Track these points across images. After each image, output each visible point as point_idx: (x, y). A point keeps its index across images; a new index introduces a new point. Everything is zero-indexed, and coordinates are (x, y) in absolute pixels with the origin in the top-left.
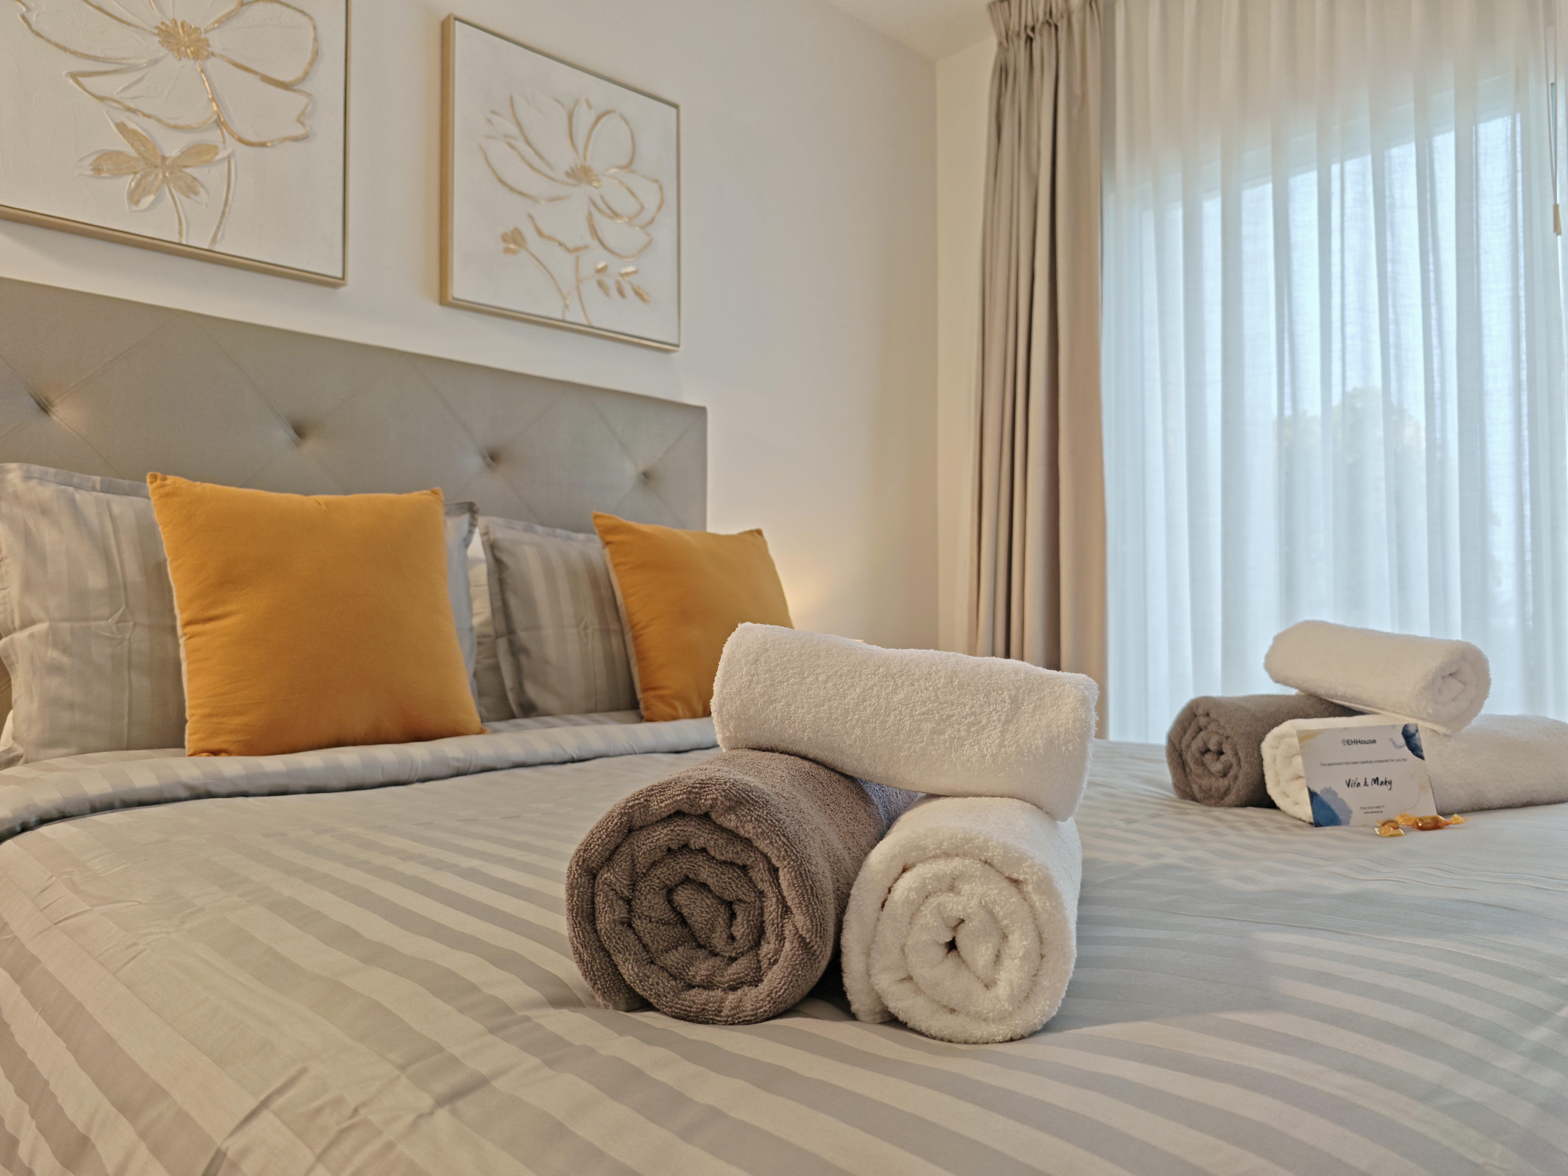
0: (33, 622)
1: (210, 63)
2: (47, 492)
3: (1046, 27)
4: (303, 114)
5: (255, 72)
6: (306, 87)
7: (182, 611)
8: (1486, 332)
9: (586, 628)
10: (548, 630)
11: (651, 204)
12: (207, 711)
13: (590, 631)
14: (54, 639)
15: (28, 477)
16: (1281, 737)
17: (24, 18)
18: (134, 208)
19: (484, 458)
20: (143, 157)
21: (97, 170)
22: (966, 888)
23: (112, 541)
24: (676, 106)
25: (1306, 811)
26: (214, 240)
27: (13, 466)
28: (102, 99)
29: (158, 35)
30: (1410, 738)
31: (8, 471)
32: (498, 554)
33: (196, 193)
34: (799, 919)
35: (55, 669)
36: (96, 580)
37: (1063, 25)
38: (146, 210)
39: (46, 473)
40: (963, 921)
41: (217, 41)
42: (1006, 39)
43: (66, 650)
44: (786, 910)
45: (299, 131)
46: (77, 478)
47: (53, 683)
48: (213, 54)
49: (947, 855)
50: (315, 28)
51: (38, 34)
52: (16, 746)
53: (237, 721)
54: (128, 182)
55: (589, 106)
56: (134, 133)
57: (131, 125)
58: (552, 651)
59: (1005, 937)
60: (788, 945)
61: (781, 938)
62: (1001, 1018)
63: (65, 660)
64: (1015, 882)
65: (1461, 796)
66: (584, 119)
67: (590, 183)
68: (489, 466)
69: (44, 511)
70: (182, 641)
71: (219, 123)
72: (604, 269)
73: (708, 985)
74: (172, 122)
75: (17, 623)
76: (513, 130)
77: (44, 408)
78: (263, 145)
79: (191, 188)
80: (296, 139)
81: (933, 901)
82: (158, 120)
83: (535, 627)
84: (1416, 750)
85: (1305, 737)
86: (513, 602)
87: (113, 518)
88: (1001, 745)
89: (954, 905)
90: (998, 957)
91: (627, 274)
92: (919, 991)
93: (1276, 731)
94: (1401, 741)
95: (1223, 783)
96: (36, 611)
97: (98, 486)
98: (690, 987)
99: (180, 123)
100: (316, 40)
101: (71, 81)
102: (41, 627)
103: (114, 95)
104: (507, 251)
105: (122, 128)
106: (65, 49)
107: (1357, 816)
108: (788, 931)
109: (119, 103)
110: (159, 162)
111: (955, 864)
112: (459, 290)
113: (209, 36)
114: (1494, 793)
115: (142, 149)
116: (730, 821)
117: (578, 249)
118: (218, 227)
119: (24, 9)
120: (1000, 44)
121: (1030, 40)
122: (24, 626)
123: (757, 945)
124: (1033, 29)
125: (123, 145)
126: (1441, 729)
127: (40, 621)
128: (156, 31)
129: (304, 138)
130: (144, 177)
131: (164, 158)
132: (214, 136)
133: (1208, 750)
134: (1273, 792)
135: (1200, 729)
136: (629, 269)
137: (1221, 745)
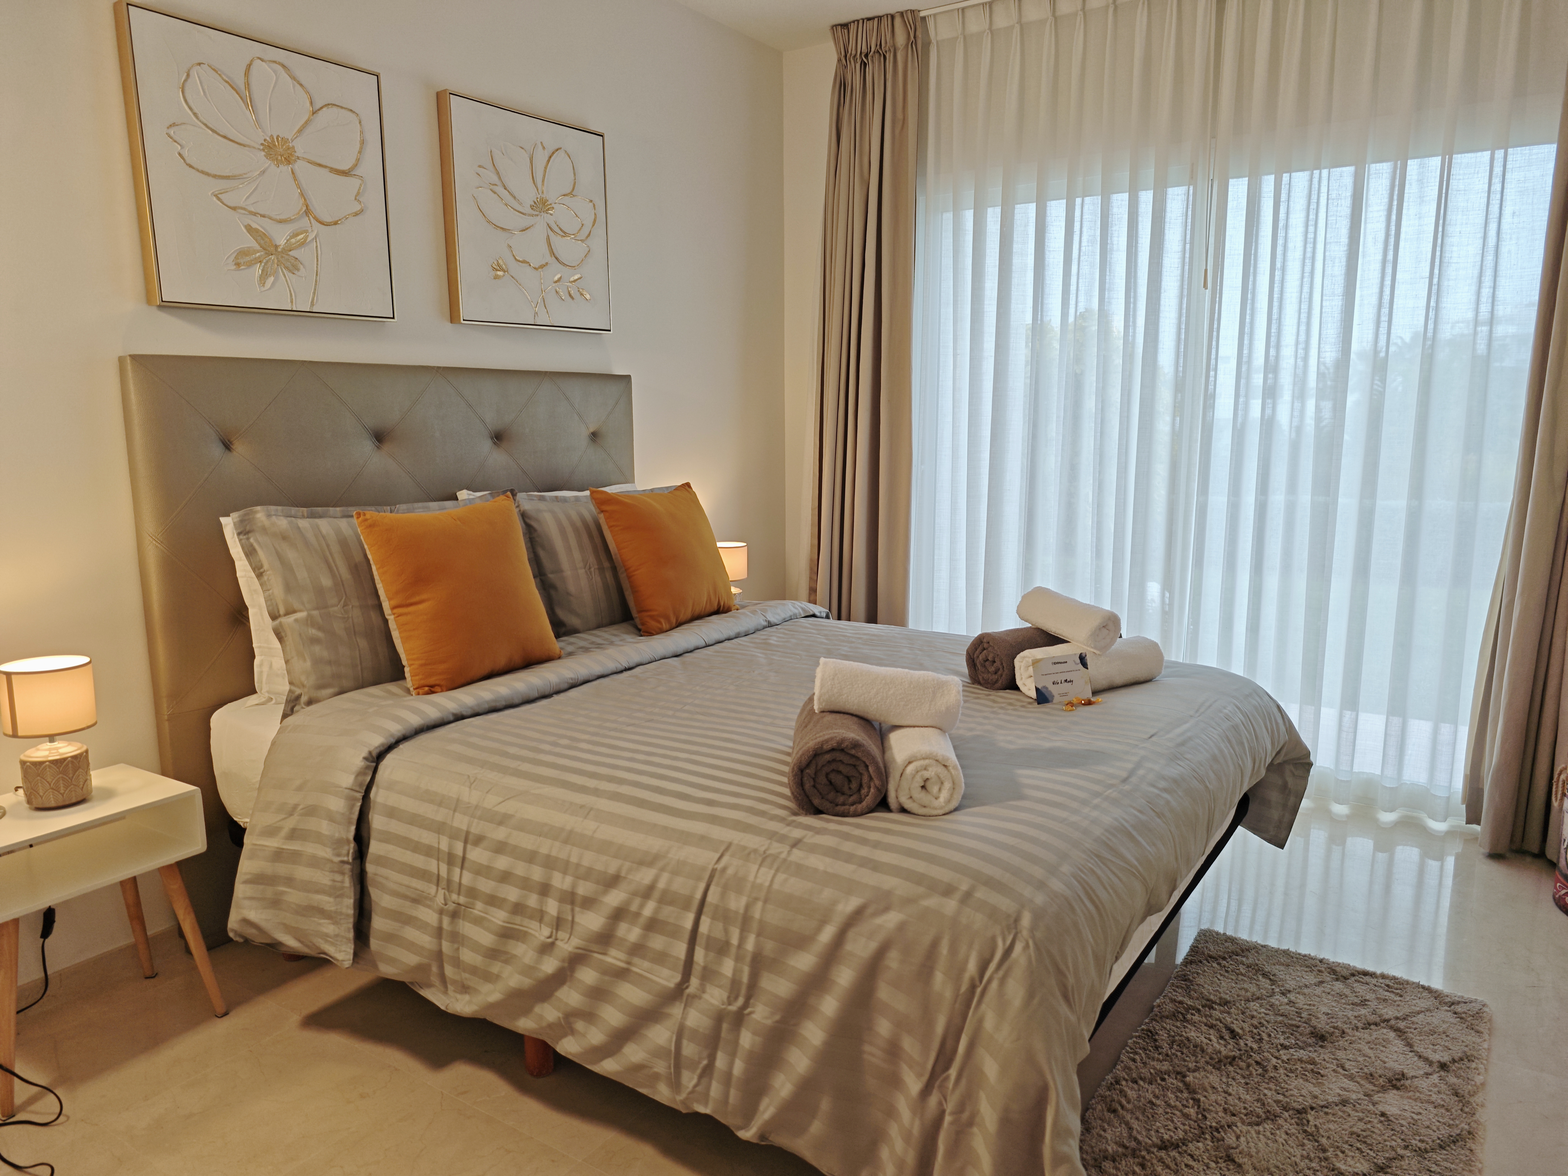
0: (294, 612)
1: (299, 166)
3: (877, 55)
4: (358, 194)
5: (325, 167)
6: (357, 172)
7: (390, 599)
8: (1160, 346)
9: (590, 568)
10: (568, 572)
11: (588, 222)
12: (423, 662)
13: (592, 569)
14: (310, 622)
15: (269, 516)
16: (1024, 657)
17: (180, 154)
18: (263, 289)
19: (492, 438)
20: (264, 249)
21: (238, 265)
22: (930, 769)
23: (328, 554)
24: (601, 136)
25: (1033, 695)
26: (312, 304)
27: (259, 508)
28: (234, 209)
29: (263, 150)
30: (1083, 660)
31: (256, 512)
32: (528, 521)
33: (298, 270)
34: (877, 782)
35: (314, 641)
36: (326, 582)
37: (890, 56)
38: (270, 289)
39: (277, 510)
40: (928, 779)
41: (300, 147)
42: (845, 58)
43: (320, 628)
44: (871, 779)
45: (357, 207)
46: (294, 510)
47: (318, 650)
48: (298, 158)
49: (924, 759)
50: (360, 122)
51: (191, 166)
52: (295, 685)
53: (442, 667)
54: (258, 270)
55: (544, 148)
56: (257, 230)
57: (254, 226)
58: (571, 586)
59: (942, 783)
60: (872, 790)
61: (869, 787)
62: (942, 808)
63: (320, 634)
64: (945, 766)
65: (1104, 683)
66: (541, 158)
67: (546, 211)
68: (495, 443)
69: (285, 538)
70: (391, 619)
71: (308, 212)
72: (559, 280)
73: (844, 804)
74: (278, 218)
75: (282, 611)
76: (494, 179)
77: (227, 446)
78: (336, 223)
79: (295, 266)
80: (356, 214)
81: (920, 774)
82: (270, 218)
83: (559, 571)
84: (1085, 665)
85: (1035, 662)
86: (542, 553)
87: (324, 537)
89: (926, 774)
90: (940, 790)
91: (575, 281)
92: (914, 801)
93: (1022, 654)
94: (1079, 661)
96: (296, 605)
97: (306, 514)
98: (837, 805)
99: (283, 217)
100: (362, 132)
101: (215, 199)
102: (302, 615)
103: (242, 204)
104: (496, 277)
105: (249, 228)
106: (208, 174)
107: (1057, 699)
108: (872, 786)
109: (244, 209)
110: (272, 249)
111: (927, 762)
112: (465, 311)
113: (294, 143)
114: (1119, 680)
115: (262, 242)
116: (853, 752)
117: (542, 267)
118: (314, 293)
119: (179, 147)
120: (839, 60)
121: (864, 65)
122: (287, 614)
123: (859, 791)
124: (866, 56)
125: (251, 243)
126: (1097, 652)
127: (300, 611)
128: (262, 147)
129: (361, 211)
130: (266, 264)
131: (276, 247)
132: (305, 222)
133: (988, 660)
134: (1019, 683)
135: (984, 649)
136: (576, 277)
137: (994, 658)
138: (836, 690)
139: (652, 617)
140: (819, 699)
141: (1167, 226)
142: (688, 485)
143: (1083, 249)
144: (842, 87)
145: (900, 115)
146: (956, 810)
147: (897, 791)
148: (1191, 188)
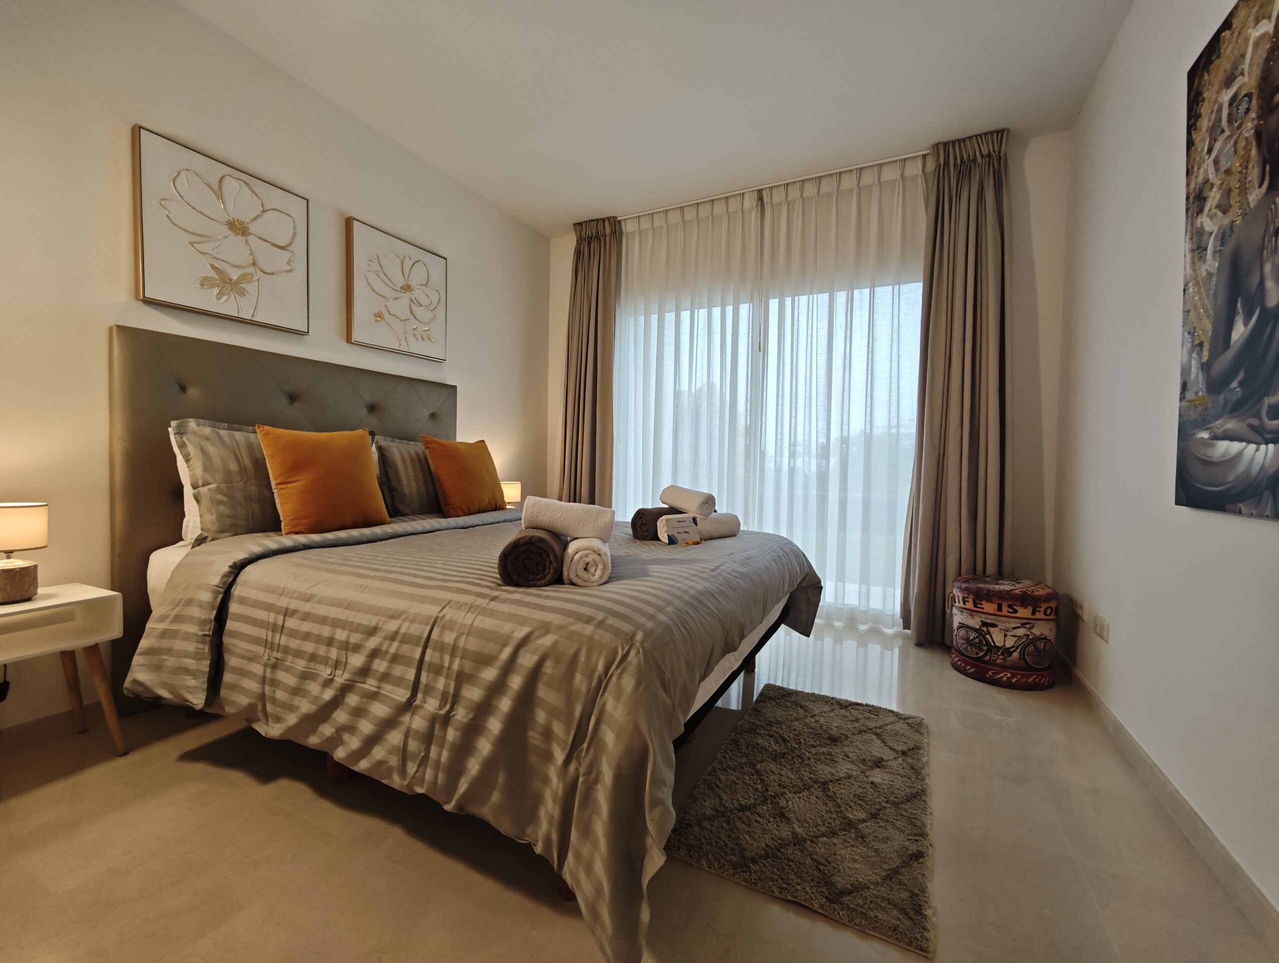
0: (209, 484)
1: (250, 238)
2: (208, 431)
3: (596, 239)
4: (289, 260)
5: (269, 242)
6: (290, 248)
7: (275, 479)
8: (739, 381)
9: (419, 481)
10: (404, 482)
11: (435, 301)
12: (291, 517)
13: (420, 482)
14: (218, 490)
15: (198, 425)
16: (662, 520)
17: (168, 216)
18: (219, 302)
19: (368, 409)
20: (222, 279)
21: (202, 285)
22: (589, 556)
23: (238, 452)
24: (446, 259)
25: (667, 541)
26: (253, 315)
27: (191, 420)
28: (204, 253)
29: (227, 225)
30: (694, 520)
31: (189, 422)
32: (382, 451)
33: (245, 295)
34: (554, 564)
35: (220, 502)
36: (234, 467)
37: (603, 239)
38: (224, 302)
39: (205, 423)
40: (588, 563)
41: (252, 228)
42: (580, 240)
43: (225, 495)
44: (551, 563)
45: (288, 268)
46: (217, 424)
47: (222, 508)
48: (251, 234)
49: (585, 550)
50: (294, 222)
51: (174, 224)
52: (203, 533)
53: (304, 521)
54: (216, 290)
55: (410, 259)
56: (218, 268)
57: (217, 265)
58: (406, 490)
59: (597, 566)
60: (552, 570)
61: (550, 569)
62: (596, 581)
63: (224, 499)
64: (599, 555)
65: (707, 535)
66: (408, 264)
67: (410, 292)
68: (369, 411)
69: (207, 439)
70: (275, 491)
71: (254, 264)
72: (416, 328)
73: (533, 580)
74: (234, 264)
75: (200, 484)
76: (379, 269)
77: (183, 389)
78: (273, 274)
79: (242, 293)
80: (287, 271)
81: (583, 559)
82: (228, 263)
83: (400, 481)
84: (696, 523)
85: (667, 520)
86: (389, 471)
87: (236, 442)
88: (594, 526)
89: (587, 560)
90: (596, 570)
91: (425, 331)
92: (579, 578)
93: (661, 518)
94: (692, 521)
95: (647, 533)
96: (210, 479)
97: (226, 427)
98: (529, 581)
99: (238, 264)
100: (294, 228)
101: (190, 245)
102: (214, 486)
103: (209, 252)
104: (377, 321)
105: (212, 266)
106: (186, 231)
107: (680, 541)
108: (552, 567)
109: (211, 255)
110: (228, 281)
111: (587, 551)
112: (357, 336)
113: (249, 225)
114: (716, 534)
115: (221, 276)
116: (539, 544)
117: (405, 320)
118: (255, 310)
119: (167, 212)
120: (577, 241)
121: (589, 243)
122: (204, 485)
123: (544, 571)
124: (591, 238)
125: (213, 274)
126: (703, 518)
127: (212, 484)
128: (226, 223)
129: (291, 270)
130: (222, 288)
131: (231, 280)
132: (252, 270)
133: (643, 524)
134: (659, 535)
135: (641, 518)
136: (426, 329)
137: (646, 522)
138: (535, 514)
139: (453, 509)
140: (524, 520)
141: (740, 322)
142: (483, 441)
143: (699, 332)
144: (578, 253)
145: (607, 266)
146: (606, 583)
147: (568, 572)
148: (751, 304)
